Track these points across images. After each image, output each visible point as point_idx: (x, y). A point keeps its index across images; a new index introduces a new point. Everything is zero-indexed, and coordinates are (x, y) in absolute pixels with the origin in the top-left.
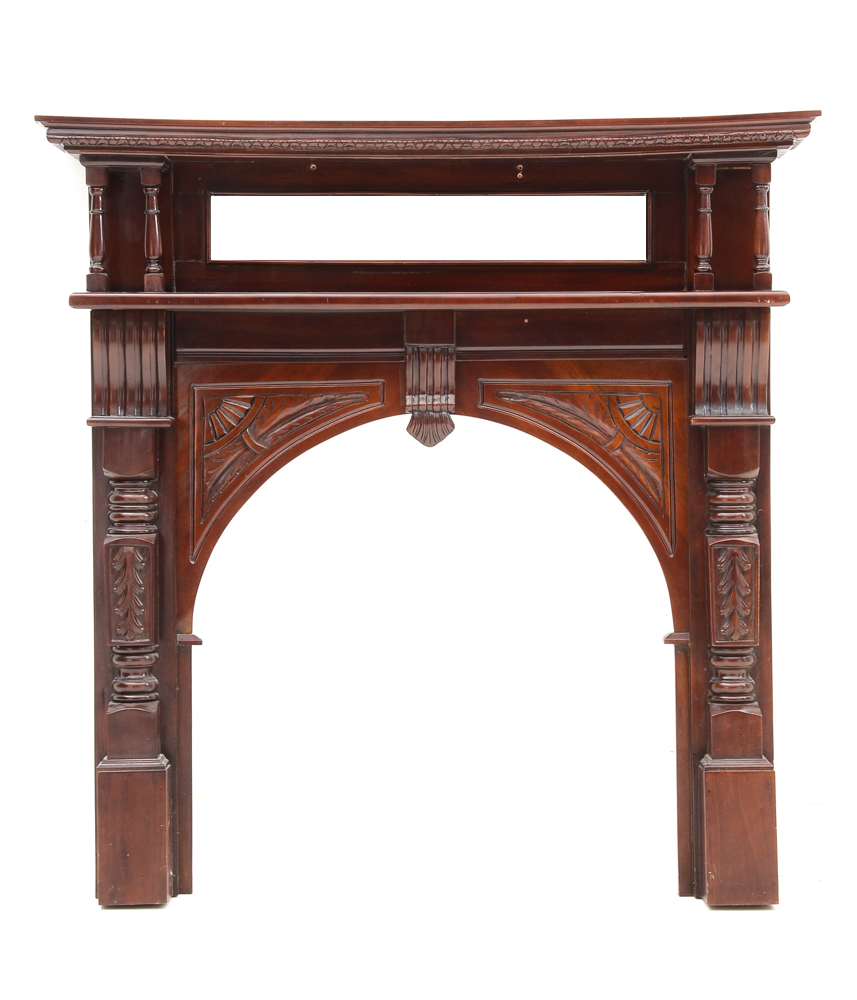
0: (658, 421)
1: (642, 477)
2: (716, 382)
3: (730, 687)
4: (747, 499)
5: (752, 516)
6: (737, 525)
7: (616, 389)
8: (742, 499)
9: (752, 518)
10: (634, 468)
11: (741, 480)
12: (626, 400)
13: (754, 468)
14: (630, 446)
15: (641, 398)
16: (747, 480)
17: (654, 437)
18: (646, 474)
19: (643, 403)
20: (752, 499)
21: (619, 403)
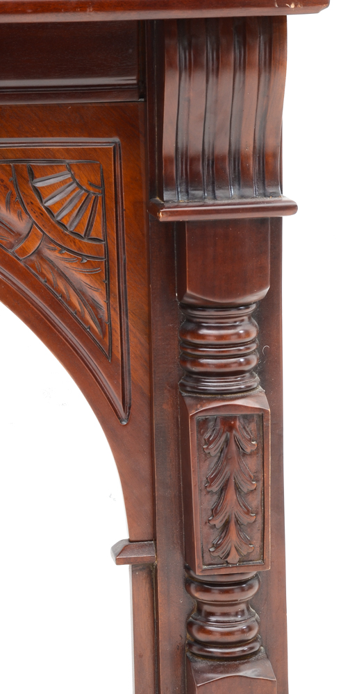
0: (99, 206)
1: (75, 300)
2: (196, 147)
3: (223, 634)
4: (247, 333)
5: (254, 360)
6: (232, 378)
7: (27, 155)
8: (239, 335)
9: (254, 363)
10: (61, 285)
11: (237, 307)
12: (45, 173)
13: (261, 287)
14: (54, 250)
15: (70, 168)
16: (247, 306)
17: (93, 234)
18: (81, 293)
19: (73, 177)
20: (254, 334)
21: (33, 177)
